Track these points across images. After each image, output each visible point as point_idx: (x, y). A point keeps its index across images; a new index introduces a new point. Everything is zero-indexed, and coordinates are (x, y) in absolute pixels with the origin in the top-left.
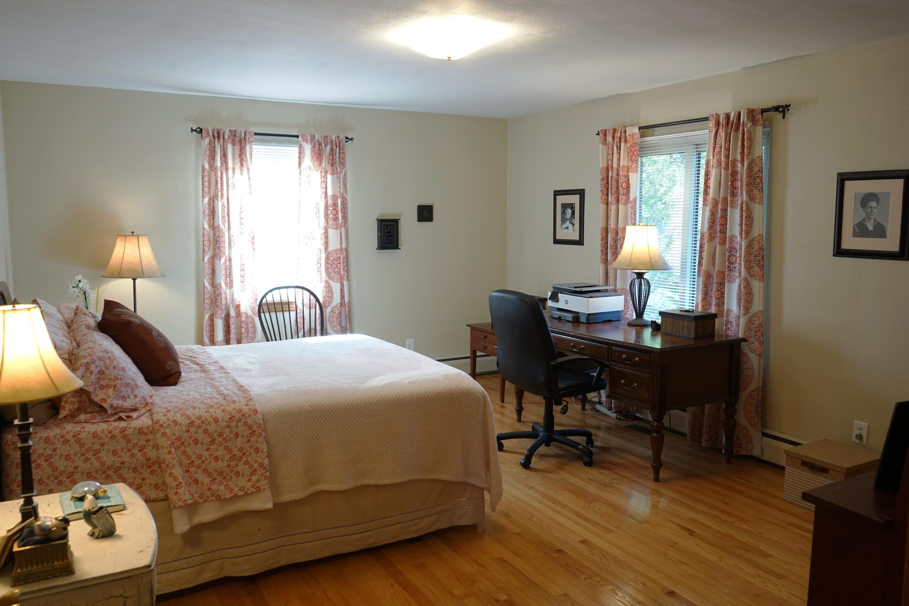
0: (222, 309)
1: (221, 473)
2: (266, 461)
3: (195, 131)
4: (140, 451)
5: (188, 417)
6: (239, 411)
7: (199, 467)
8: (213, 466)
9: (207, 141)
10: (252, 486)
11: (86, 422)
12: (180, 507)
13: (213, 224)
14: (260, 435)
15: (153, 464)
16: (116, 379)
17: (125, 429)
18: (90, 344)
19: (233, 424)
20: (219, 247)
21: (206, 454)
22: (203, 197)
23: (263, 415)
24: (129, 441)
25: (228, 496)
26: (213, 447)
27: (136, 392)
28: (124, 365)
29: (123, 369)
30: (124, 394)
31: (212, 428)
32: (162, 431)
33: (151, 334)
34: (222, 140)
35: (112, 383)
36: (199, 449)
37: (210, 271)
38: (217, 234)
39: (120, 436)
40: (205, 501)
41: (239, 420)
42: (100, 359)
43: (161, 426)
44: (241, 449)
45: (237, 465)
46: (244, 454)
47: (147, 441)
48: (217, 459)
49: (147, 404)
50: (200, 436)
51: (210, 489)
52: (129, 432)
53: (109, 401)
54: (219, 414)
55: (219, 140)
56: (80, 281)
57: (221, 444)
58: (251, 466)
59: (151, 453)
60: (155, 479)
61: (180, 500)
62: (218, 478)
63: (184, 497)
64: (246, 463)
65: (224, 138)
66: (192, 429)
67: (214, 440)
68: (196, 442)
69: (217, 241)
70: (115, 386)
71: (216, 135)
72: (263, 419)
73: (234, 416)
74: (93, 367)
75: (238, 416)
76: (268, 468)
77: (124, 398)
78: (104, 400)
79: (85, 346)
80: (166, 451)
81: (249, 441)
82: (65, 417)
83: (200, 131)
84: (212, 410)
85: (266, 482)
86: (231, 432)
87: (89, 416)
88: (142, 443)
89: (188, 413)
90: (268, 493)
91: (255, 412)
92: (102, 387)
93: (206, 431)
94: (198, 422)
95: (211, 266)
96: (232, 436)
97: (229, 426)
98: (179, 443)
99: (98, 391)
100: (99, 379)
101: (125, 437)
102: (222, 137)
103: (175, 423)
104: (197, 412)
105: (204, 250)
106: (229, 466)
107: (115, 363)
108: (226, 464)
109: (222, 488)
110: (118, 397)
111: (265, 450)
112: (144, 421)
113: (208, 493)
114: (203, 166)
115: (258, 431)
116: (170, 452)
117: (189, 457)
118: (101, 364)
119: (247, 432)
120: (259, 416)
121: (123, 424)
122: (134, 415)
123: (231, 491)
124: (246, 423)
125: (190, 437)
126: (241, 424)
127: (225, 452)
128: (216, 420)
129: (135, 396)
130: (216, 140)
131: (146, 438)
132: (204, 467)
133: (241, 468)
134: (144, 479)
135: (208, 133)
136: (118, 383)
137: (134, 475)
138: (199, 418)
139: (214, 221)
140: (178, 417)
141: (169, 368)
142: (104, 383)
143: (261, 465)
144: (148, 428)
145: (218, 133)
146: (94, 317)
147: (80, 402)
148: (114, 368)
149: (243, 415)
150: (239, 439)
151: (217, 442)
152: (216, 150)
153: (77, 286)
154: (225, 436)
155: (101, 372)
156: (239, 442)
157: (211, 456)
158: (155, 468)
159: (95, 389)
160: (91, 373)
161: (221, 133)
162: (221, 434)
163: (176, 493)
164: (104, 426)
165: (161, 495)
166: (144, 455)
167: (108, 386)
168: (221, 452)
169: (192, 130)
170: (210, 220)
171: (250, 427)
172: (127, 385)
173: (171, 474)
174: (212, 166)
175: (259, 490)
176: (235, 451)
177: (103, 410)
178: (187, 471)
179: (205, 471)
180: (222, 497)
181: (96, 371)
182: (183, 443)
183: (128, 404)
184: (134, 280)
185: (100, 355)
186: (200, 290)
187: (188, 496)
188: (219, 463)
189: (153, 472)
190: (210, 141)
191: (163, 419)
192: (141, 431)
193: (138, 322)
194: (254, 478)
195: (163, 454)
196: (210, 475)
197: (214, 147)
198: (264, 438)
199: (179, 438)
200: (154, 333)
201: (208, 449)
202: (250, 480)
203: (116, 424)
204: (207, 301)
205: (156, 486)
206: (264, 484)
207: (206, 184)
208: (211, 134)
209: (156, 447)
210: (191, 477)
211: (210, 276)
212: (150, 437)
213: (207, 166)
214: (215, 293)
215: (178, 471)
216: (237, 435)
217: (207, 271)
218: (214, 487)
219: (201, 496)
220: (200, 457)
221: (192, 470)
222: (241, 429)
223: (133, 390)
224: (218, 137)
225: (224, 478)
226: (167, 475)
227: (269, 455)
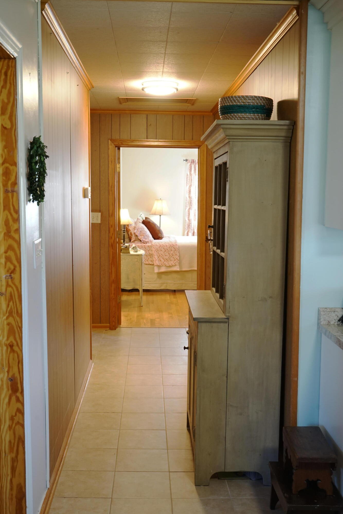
0: (191, 229)
1: (167, 259)
2: (178, 258)
3: (185, 160)
4: (148, 251)
5: (160, 244)
6: (173, 244)
7: (161, 257)
8: (165, 257)
9: (189, 164)
10: (174, 264)
11: (137, 243)
12: (156, 265)
13: (190, 196)
14: (177, 251)
15: (151, 255)
16: (144, 233)
17: (145, 245)
18: (139, 225)
19: (171, 247)
20: (191, 205)
21: (163, 254)
22: (187, 186)
23: (179, 246)
24: (146, 248)
25: (168, 265)
26: (165, 252)
27: (149, 238)
28: (146, 231)
29: (146, 232)
30: (146, 238)
31: (165, 248)
32: (153, 247)
33: (155, 226)
34: (194, 164)
35: (143, 235)
36: (162, 253)
37: (188, 214)
38: (191, 200)
39: (144, 247)
40: (162, 266)
41: (172, 246)
42: (141, 228)
43: (153, 245)
44: (172, 254)
45: (171, 258)
46: (173, 255)
47: (150, 249)
48: (166, 256)
49: (151, 241)
50: (162, 249)
51: (164, 263)
52: (146, 246)
53: (142, 238)
54: (167, 245)
55: (193, 164)
56: (141, 214)
57: (167, 252)
58: (174, 259)
59: (150, 252)
60: (150, 259)
61: (156, 263)
62: (166, 261)
63: (157, 263)
64: (173, 258)
65: (195, 163)
66: (160, 247)
67: (165, 251)
68: (161, 250)
69: (191, 202)
70: (144, 235)
71: (192, 162)
72: (179, 247)
73: (171, 245)
74: (139, 230)
75: (172, 245)
76: (179, 260)
77: (146, 239)
78: (141, 238)
79: (138, 225)
80: (154, 252)
81: (174, 252)
82: (132, 242)
83: (187, 160)
84: (166, 244)
85: (178, 263)
86: (170, 249)
87: (137, 242)
88: (149, 249)
89: (160, 243)
90: (178, 266)
91: (177, 245)
92: (141, 235)
93: (164, 248)
94: (162, 246)
95: (188, 212)
96: (170, 250)
97: (169, 248)
98: (157, 250)
99: (140, 236)
100: (140, 233)
101: (145, 247)
102: (194, 162)
103: (157, 245)
104: (162, 244)
105: (186, 206)
106: (169, 258)
107: (144, 230)
108: (168, 257)
109: (167, 263)
110: (144, 238)
111: (178, 255)
112: (150, 244)
113: (163, 264)
114: (187, 174)
115: (177, 250)
116: (155, 252)
117: (159, 254)
118: (141, 229)
119: (174, 250)
120: (178, 246)
121: (144, 244)
122: (147, 243)
123: (169, 264)
124: (174, 248)
125: (160, 249)
126: (172, 248)
127: (168, 254)
128: (167, 246)
129: (149, 239)
130: (192, 164)
131: (150, 248)
132: (163, 257)
133: (172, 259)
134: (149, 259)
135: (189, 161)
136: (145, 235)
137: (146, 257)
138: (163, 245)
139: (190, 195)
140: (157, 244)
141: (159, 236)
142: (141, 234)
143: (177, 259)
144: (150, 246)
145: (193, 161)
146: (141, 220)
147: (136, 239)
148: (144, 231)
149: (173, 245)
150: (172, 251)
151: (166, 251)
152: (192, 167)
153: (140, 216)
154: (168, 250)
155: (141, 232)
156: (172, 252)
157: (165, 254)
158: (151, 256)
159: (139, 235)
160: (138, 231)
161: (194, 161)
162: (167, 249)
163: (155, 262)
164: (141, 244)
165: (152, 263)
166: (149, 252)
167: (142, 235)
168: (167, 254)
169: (184, 160)
170: (189, 195)
171: (175, 249)
172: (147, 236)
173: (154, 257)
174: (191, 174)
175: (176, 265)
176: (171, 254)
177: (141, 241)
178: (159, 258)
179: (163, 258)
180: (167, 265)
181: (140, 231)
182: (158, 250)
183: (147, 240)
184: (160, 216)
185: (141, 227)
186: (185, 221)
187: (158, 263)
188: (166, 257)
189: (151, 257)
190: (190, 164)
191: (154, 244)
192: (148, 246)
193: (152, 222)
194: (175, 262)
195: (153, 252)
196: (164, 259)
197: (191, 167)
198: (178, 252)
199: (157, 249)
200: (156, 226)
201: (164, 253)
202: (174, 262)
203: (143, 244)
204: (187, 226)
205: (151, 261)
206: (177, 264)
207: (188, 180)
208: (190, 161)
209: (152, 251)
210: (159, 259)
211: (188, 216)
212: (151, 248)
213: (189, 174)
214: (189, 223)
215: (156, 257)
216: (171, 250)
217: (187, 214)
218: (165, 262)
219: (161, 264)
220: (162, 254)
221: (160, 257)
222: (173, 249)
223: (148, 238)
224: (193, 162)
225: (168, 261)
226: (154, 258)
227: (179, 257)
